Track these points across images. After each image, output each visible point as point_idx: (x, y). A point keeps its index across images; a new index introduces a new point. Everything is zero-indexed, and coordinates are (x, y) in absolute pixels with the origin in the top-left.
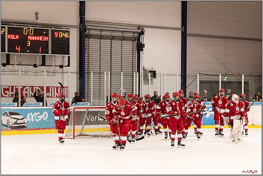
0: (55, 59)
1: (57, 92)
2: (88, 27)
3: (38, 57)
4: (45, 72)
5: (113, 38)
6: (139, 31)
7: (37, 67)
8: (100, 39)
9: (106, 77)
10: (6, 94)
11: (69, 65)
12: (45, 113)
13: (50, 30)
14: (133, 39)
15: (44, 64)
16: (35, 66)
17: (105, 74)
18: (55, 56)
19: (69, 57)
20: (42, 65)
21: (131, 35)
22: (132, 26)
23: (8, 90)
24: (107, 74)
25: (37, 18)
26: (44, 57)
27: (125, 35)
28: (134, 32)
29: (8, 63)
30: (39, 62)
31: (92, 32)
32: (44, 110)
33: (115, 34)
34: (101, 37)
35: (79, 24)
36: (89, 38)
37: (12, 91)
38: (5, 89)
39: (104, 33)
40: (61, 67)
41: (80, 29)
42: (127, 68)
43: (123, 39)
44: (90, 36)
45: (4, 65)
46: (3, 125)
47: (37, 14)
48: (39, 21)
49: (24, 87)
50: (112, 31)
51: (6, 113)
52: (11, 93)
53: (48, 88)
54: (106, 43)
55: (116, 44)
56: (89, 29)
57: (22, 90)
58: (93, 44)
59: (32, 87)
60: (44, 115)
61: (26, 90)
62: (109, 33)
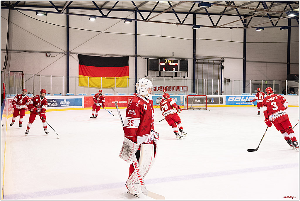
0: (181, 74)
1: (182, 89)
2: (197, 59)
3: (173, 73)
4: (176, 80)
5: (209, 63)
6: (222, 60)
7: (173, 77)
8: (203, 64)
9: (205, 82)
10: (159, 90)
11: (188, 76)
12: (176, 98)
13: (179, 60)
14: (219, 64)
15: (176, 76)
16: (172, 77)
17: (204, 80)
18: (181, 72)
19: (188, 73)
20: (175, 76)
21: (218, 62)
22: (218, 57)
23: (160, 88)
24: (205, 80)
25: (173, 55)
26: (176, 73)
27: (215, 62)
28: (219, 61)
29: (160, 76)
30: (174, 75)
31: (199, 61)
32: (175, 97)
33: (210, 61)
34: (203, 63)
35: (193, 57)
36: (197, 64)
37: (162, 88)
38: (158, 88)
39: (204, 61)
40: (184, 77)
41: (193, 59)
42: (216, 77)
43: (214, 64)
44: (198, 63)
45: (158, 77)
46: (157, 103)
47: (173, 53)
48: (174, 57)
49: (167, 87)
50: (209, 60)
51: (158, 98)
52: (161, 89)
53: (178, 87)
54: (205, 66)
55: (211, 66)
56: (198, 60)
57: (166, 88)
58: (199, 67)
59: (171, 87)
60: (175, 99)
61: (168, 88)
62: (207, 61)
